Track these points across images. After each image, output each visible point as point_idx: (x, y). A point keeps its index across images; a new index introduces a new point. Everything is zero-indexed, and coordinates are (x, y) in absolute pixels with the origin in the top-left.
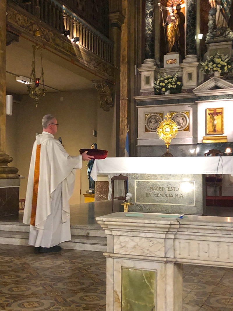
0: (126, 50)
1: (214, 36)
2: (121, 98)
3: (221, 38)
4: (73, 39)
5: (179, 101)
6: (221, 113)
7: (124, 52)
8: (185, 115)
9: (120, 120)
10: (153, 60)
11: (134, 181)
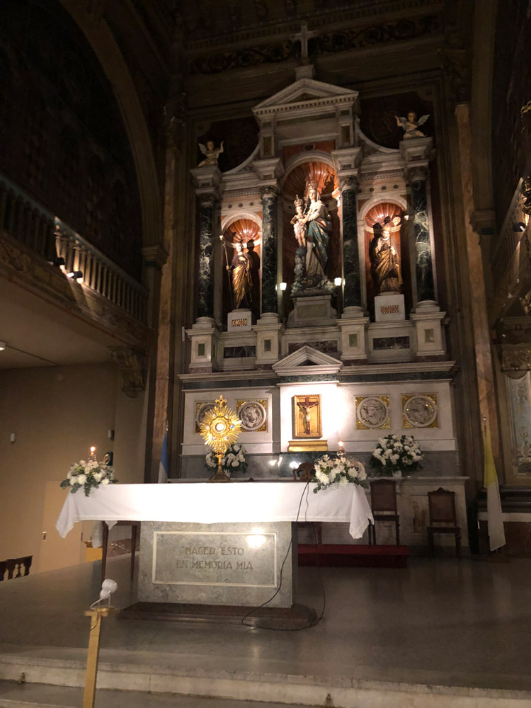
0: (169, 303)
1: (303, 287)
2: (158, 377)
3: (314, 290)
4: (72, 274)
5: (251, 383)
6: (317, 404)
7: (166, 306)
8: (261, 406)
9: (154, 411)
10: (210, 318)
11: (152, 535)
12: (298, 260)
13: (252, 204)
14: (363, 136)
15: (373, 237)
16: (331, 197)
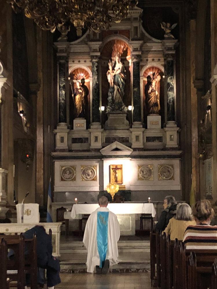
1: (113, 110)
2: (37, 152)
5: (88, 158)
6: (121, 169)
9: (37, 170)
10: (66, 123)
12: (110, 94)
13: (85, 61)
14: (144, 31)
15: (147, 83)
16: (126, 59)
